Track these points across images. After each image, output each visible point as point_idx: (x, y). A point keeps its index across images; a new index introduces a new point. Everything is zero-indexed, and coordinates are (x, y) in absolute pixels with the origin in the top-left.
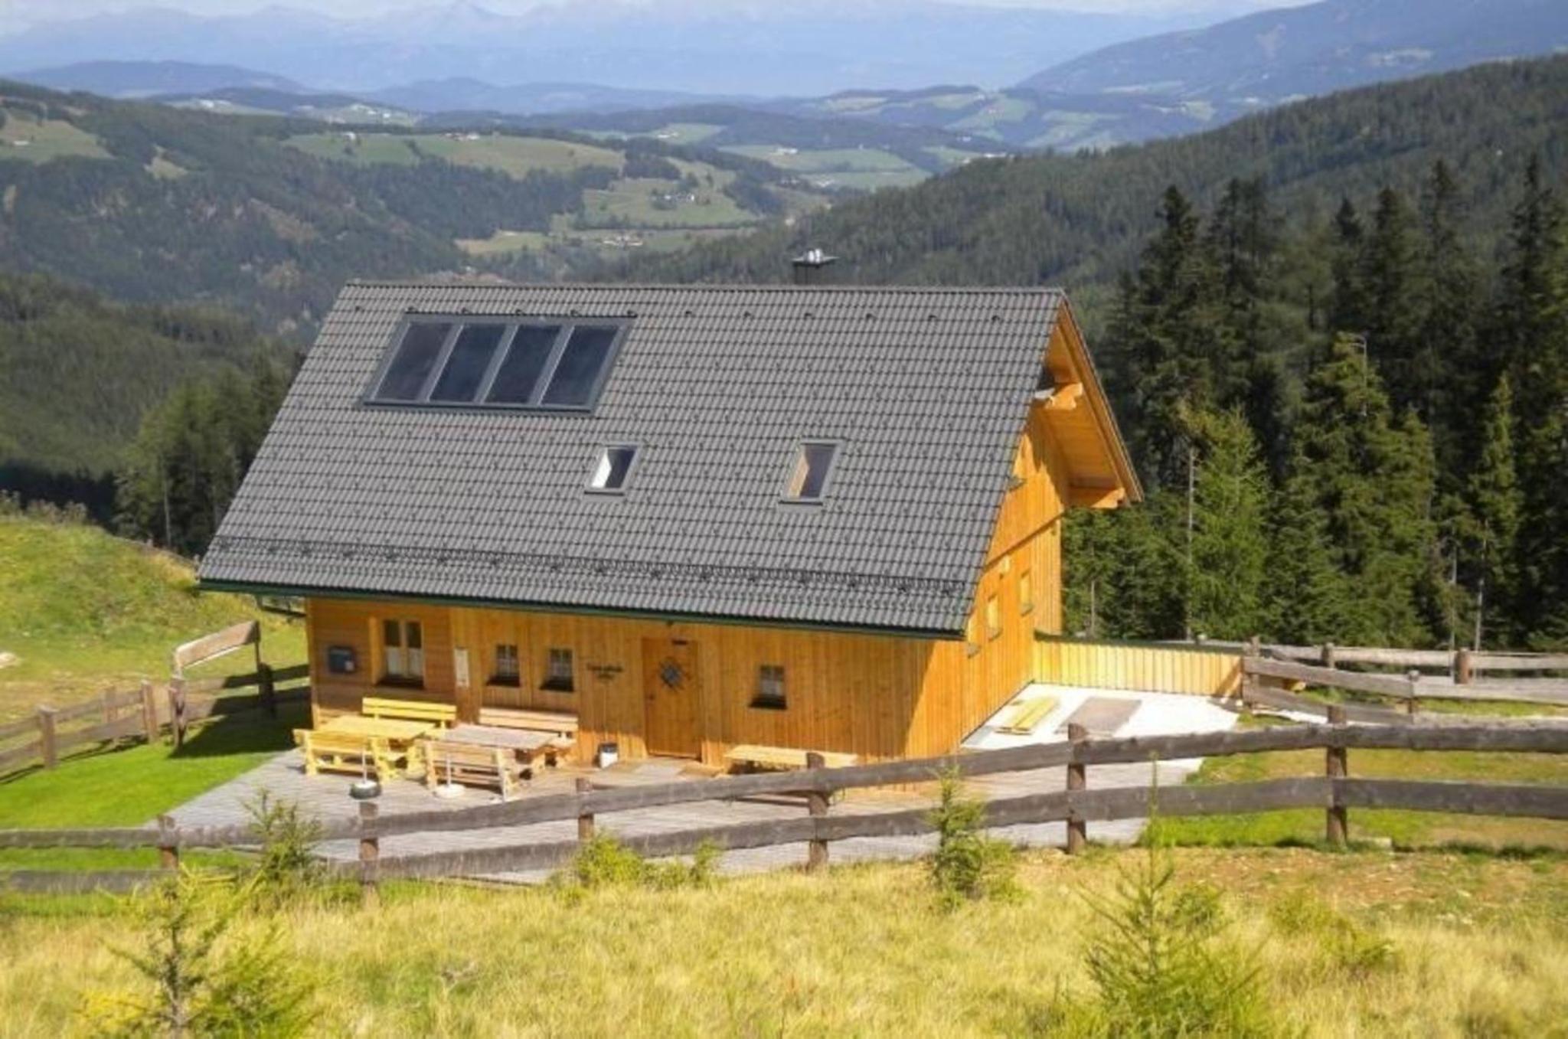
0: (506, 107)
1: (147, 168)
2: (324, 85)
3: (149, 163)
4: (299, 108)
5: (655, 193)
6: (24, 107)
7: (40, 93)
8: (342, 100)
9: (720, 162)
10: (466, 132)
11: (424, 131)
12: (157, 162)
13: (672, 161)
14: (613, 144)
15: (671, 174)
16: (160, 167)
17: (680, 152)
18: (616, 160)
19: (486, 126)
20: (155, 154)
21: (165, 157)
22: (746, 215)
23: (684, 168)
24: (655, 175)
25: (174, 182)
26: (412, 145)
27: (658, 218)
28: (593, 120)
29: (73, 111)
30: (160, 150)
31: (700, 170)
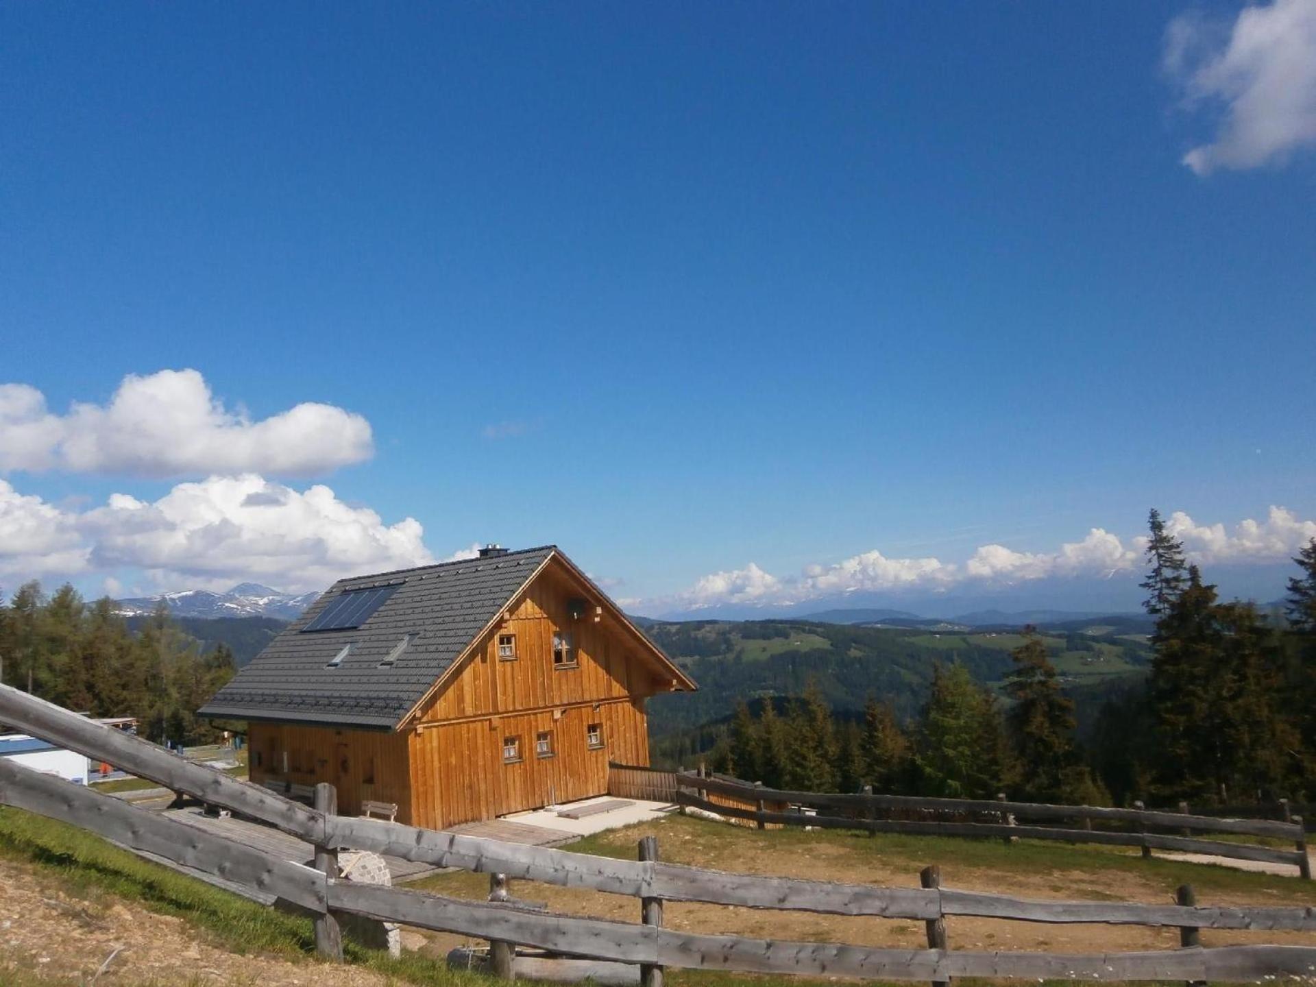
0: (1011, 623)
1: (849, 653)
2: (930, 616)
3: (849, 650)
4: (918, 626)
5: (1082, 658)
6: (799, 628)
7: (805, 623)
8: (937, 622)
9: (1113, 642)
10: (990, 633)
11: (970, 633)
12: (852, 650)
13: (1090, 643)
14: (1060, 636)
15: (1089, 649)
16: (854, 653)
17: (1094, 639)
18: (1063, 643)
19: (1000, 630)
20: (851, 647)
21: (856, 649)
22: (1129, 667)
23: (1096, 646)
24: (1084, 649)
25: (860, 658)
26: (964, 640)
27: (1086, 669)
28: (1051, 626)
29: (819, 630)
30: (853, 645)
31: (1105, 647)
